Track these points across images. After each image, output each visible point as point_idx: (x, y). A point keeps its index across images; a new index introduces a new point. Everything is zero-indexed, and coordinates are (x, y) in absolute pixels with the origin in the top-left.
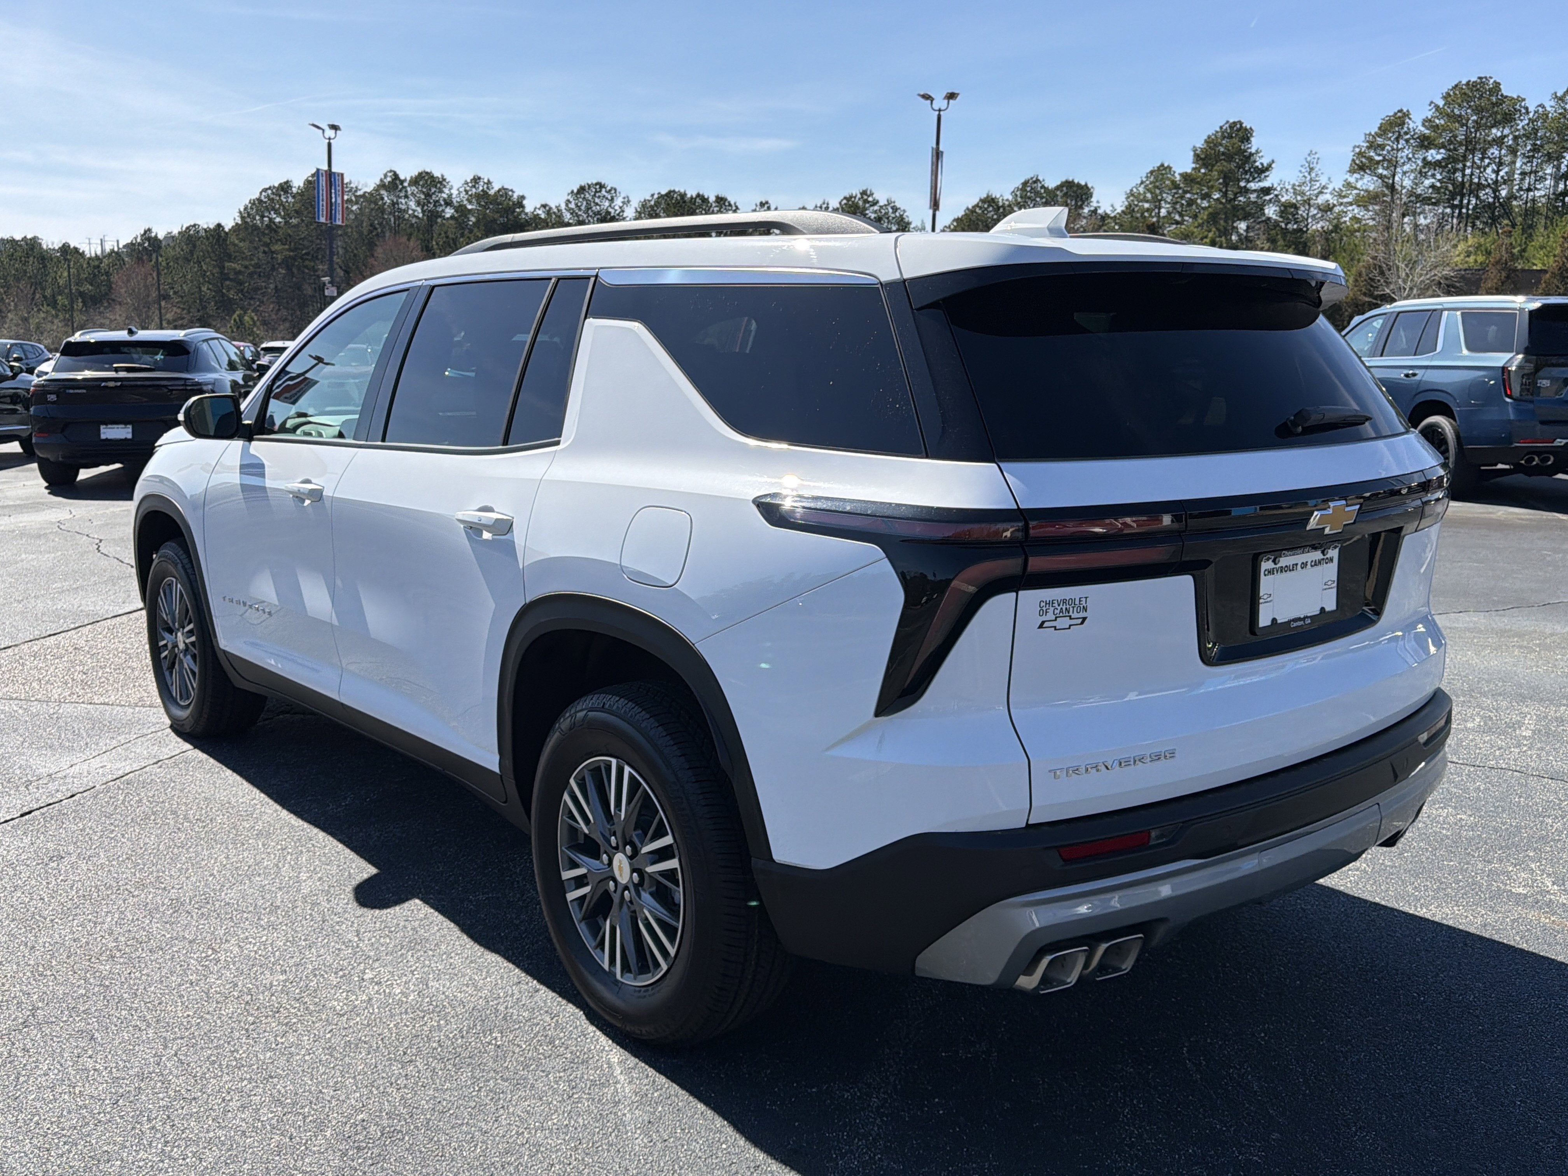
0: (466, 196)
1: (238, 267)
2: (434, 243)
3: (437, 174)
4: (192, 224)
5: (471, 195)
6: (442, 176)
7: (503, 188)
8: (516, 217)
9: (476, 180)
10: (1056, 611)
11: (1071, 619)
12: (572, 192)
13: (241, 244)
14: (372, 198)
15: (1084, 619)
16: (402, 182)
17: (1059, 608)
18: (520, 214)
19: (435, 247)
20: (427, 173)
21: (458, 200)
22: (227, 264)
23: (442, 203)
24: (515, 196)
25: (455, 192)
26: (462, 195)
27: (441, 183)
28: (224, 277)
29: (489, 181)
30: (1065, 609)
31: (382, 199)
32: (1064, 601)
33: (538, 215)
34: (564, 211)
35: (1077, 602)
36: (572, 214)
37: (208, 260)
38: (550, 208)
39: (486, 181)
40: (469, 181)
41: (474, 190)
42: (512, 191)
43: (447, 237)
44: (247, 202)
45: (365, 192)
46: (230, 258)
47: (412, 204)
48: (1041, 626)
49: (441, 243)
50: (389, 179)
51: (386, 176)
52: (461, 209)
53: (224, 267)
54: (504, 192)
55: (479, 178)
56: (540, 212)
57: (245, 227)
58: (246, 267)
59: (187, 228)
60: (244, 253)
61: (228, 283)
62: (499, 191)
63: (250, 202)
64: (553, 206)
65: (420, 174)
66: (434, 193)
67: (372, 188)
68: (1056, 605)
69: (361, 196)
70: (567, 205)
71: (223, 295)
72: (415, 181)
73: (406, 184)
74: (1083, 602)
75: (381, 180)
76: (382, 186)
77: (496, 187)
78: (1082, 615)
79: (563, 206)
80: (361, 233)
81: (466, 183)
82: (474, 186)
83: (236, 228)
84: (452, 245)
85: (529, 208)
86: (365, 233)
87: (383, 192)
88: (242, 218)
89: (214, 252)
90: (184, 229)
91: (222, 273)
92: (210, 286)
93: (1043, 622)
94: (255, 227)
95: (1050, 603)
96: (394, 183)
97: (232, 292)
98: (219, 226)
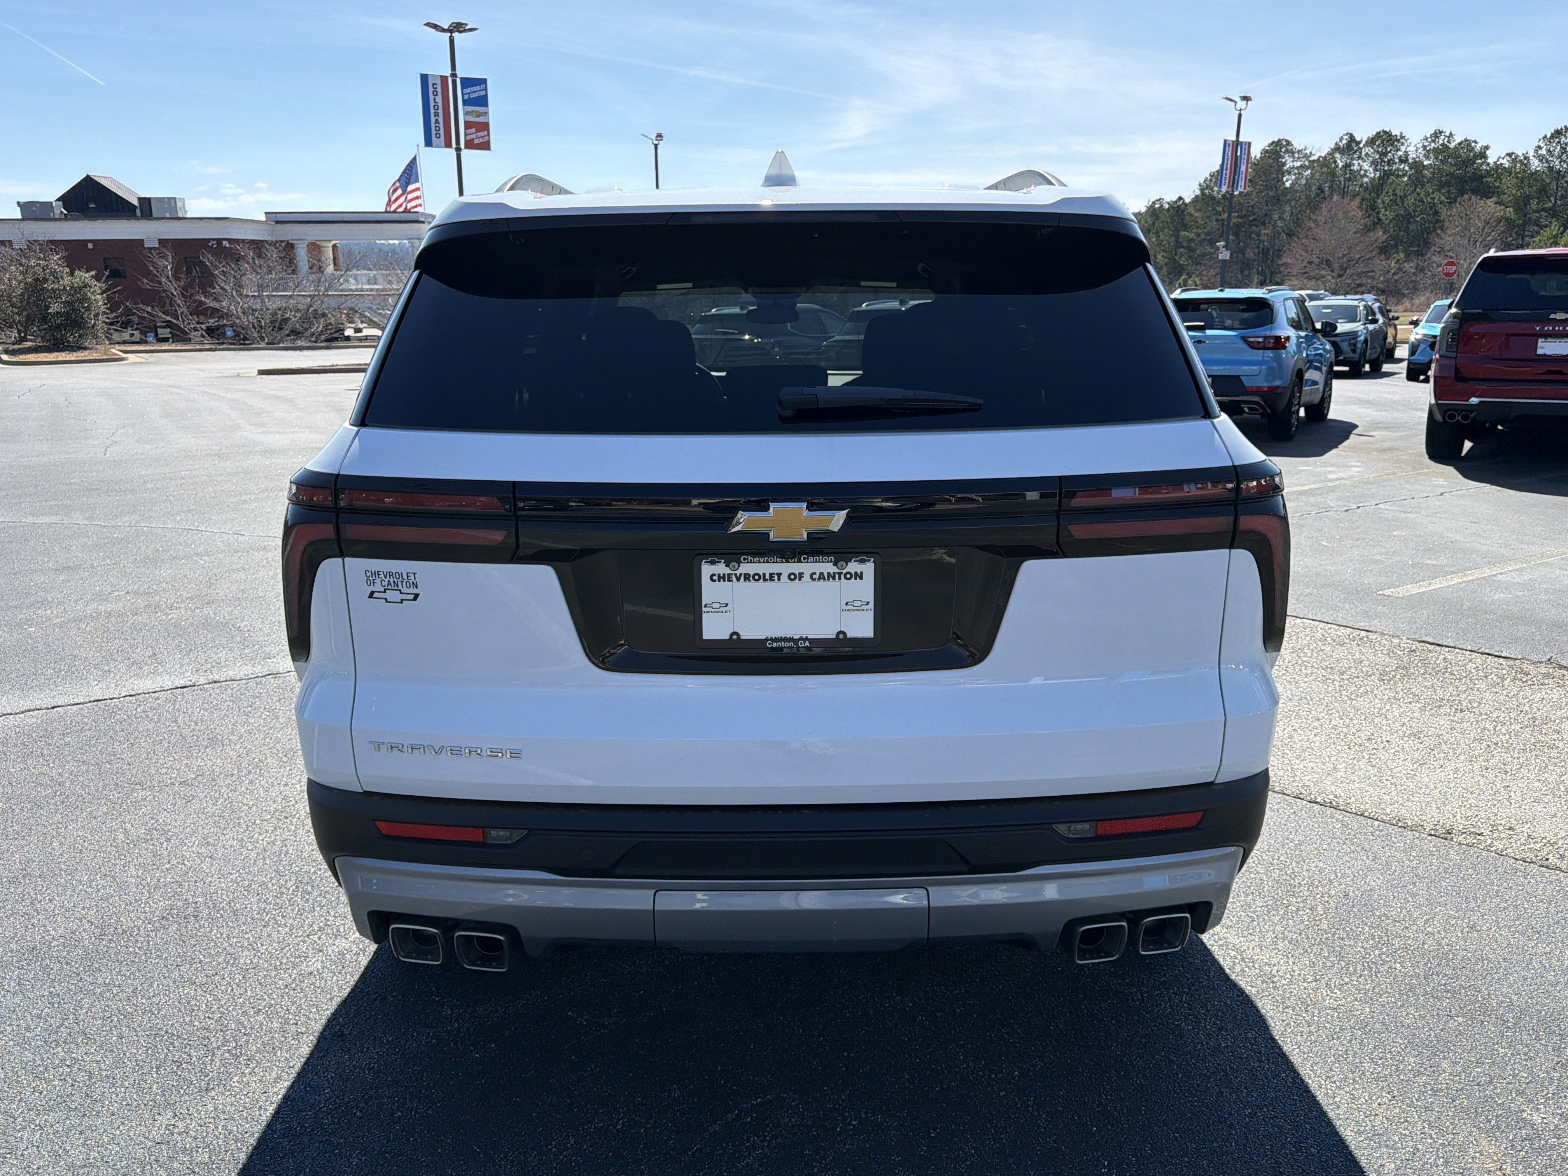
0: (1424, 152)
1: (1192, 236)
2: (1380, 201)
3: (1395, 132)
4: (1158, 198)
5: (1428, 151)
6: (1401, 133)
7: (1466, 140)
8: (1478, 169)
9: (1437, 134)
10: (384, 584)
11: (401, 593)
12: (1546, 136)
13: (1197, 214)
14: (1326, 162)
15: (416, 596)
16: (1358, 143)
17: (387, 580)
18: (1481, 165)
19: (1381, 206)
20: (1385, 132)
21: (1414, 156)
22: (1183, 233)
23: (1397, 160)
24: (1478, 146)
25: (1412, 149)
26: (1419, 151)
27: (1398, 141)
28: (1178, 245)
29: (1451, 134)
30: (394, 582)
31: (1335, 162)
32: (391, 574)
33: (1501, 164)
34: (1531, 158)
35: (405, 577)
36: (1541, 161)
37: (1166, 230)
38: (1517, 156)
39: (1447, 134)
40: (1428, 136)
41: (1433, 145)
42: (1475, 142)
43: (1395, 195)
44: (1208, 176)
45: (1320, 157)
46: (1186, 227)
47: (1366, 166)
48: (371, 596)
49: (1387, 202)
50: (1344, 142)
51: (1341, 139)
52: (1417, 166)
53: (1179, 236)
54: (1467, 144)
55: (1441, 132)
56: (1504, 161)
57: (1205, 199)
58: (1198, 235)
59: (1154, 203)
60: (1198, 222)
61: (1182, 250)
62: (1460, 144)
63: (1210, 175)
64: (1520, 154)
65: (1378, 134)
66: (1390, 152)
67: (1326, 152)
68: (382, 576)
69: (1314, 161)
70: (1536, 151)
71: (1175, 261)
72: (1371, 142)
73: (1361, 146)
74: (412, 577)
75: (1336, 144)
76: (1337, 149)
77: (1458, 139)
78: (415, 591)
79: (1531, 154)
80: (1308, 197)
81: (1426, 139)
82: (1434, 141)
83: (1196, 199)
84: (1399, 203)
85: (1491, 160)
86: (1313, 196)
87: (1337, 155)
88: (1202, 190)
89: (1172, 223)
90: (1150, 203)
91: (1177, 241)
92: (1165, 254)
93: (372, 593)
94: (1212, 198)
95: (376, 574)
96: (1350, 146)
97: (1183, 259)
98: (1180, 198)
